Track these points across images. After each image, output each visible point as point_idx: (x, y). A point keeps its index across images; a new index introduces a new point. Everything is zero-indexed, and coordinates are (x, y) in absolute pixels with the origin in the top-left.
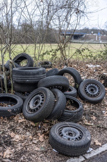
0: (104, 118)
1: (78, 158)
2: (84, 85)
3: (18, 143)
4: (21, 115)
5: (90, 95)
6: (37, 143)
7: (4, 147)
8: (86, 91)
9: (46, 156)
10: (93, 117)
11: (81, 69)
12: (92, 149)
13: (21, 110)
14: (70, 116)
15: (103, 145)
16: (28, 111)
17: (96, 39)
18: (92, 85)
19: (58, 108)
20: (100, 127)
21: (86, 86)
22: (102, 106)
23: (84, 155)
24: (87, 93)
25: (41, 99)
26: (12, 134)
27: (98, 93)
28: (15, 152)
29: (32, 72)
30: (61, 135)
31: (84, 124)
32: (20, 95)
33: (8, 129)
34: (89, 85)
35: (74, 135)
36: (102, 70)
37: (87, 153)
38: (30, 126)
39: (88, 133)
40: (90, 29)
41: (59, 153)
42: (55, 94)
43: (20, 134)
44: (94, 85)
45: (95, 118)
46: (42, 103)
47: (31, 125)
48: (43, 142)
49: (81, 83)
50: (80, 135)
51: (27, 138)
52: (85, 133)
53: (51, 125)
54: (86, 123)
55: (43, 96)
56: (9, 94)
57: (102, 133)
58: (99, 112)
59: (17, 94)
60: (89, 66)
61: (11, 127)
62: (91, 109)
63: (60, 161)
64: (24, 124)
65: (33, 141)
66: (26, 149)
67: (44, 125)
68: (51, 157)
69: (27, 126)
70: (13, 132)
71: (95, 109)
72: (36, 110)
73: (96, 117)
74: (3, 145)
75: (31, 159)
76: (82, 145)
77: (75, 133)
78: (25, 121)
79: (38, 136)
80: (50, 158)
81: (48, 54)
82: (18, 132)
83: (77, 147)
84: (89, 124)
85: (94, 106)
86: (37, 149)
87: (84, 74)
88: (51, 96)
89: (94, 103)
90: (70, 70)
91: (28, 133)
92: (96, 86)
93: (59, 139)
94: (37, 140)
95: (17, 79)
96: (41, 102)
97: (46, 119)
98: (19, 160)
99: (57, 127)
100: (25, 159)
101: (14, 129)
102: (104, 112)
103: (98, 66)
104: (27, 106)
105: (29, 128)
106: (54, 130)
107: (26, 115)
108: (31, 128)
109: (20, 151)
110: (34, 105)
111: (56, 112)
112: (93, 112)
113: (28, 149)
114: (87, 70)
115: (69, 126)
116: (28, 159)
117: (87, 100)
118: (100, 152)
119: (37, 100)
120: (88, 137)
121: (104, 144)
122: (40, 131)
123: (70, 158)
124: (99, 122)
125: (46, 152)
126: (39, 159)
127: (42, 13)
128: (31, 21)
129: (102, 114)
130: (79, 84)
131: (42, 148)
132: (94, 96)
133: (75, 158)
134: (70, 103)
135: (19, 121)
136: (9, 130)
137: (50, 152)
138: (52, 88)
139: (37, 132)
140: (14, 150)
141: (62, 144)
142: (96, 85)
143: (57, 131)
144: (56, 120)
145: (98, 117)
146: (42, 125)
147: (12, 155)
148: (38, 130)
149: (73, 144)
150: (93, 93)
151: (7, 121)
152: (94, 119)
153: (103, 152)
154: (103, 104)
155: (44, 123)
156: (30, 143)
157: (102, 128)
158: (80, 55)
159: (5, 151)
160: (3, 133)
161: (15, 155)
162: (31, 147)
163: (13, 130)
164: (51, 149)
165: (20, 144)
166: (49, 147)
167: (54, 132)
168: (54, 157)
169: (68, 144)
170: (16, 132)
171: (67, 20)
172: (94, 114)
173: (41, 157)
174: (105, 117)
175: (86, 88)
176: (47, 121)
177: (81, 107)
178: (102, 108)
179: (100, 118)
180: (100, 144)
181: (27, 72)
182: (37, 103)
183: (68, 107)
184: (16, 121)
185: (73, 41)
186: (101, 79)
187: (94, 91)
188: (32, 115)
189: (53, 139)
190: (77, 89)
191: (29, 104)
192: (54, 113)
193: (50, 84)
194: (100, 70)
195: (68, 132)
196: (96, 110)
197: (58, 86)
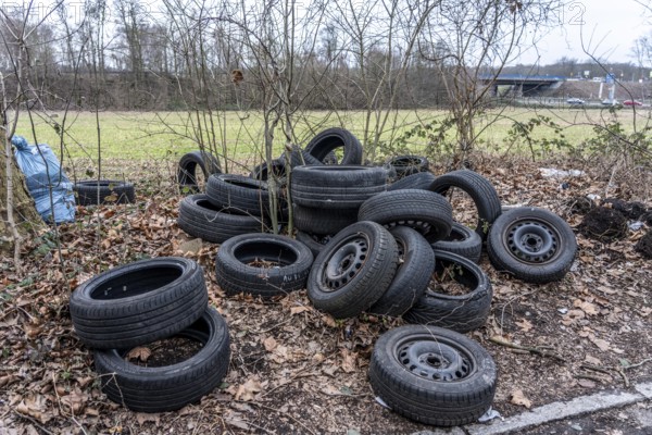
0: (562, 330)
1: (447, 432)
2: (506, 225)
3: (282, 368)
4: (301, 295)
5: (524, 257)
6: (335, 373)
7: (243, 374)
8: (511, 242)
9: (354, 414)
10: (522, 321)
11: (515, 182)
12: (496, 413)
13: (302, 282)
14: (444, 311)
15: (536, 406)
16: (320, 284)
17: (597, 96)
18: (532, 225)
19: (406, 284)
20: (539, 355)
21: (514, 229)
22: (563, 295)
23: (466, 427)
24: (514, 248)
25: (359, 253)
26: (269, 342)
27: (550, 252)
28: (269, 388)
29: (343, 177)
30: (403, 359)
31: (490, 340)
32: (309, 240)
33: (262, 326)
34: (525, 226)
35: (444, 365)
36: (589, 185)
37: (479, 423)
38: (321, 327)
39: (490, 365)
40: (578, 62)
41: (393, 411)
42: (401, 243)
43: (292, 344)
44: (540, 227)
45: (531, 326)
46: (358, 266)
47: (325, 325)
48: (351, 373)
49: (497, 216)
50: (463, 368)
51: (309, 358)
52: (479, 364)
53: (383, 330)
54: (495, 338)
55: (365, 246)
56: (281, 236)
57: (541, 372)
58: (545, 309)
59: (301, 237)
60: (546, 172)
61: (271, 322)
62: (521, 299)
63: (389, 432)
64: (307, 318)
65: (324, 367)
66: (301, 385)
67: (361, 329)
68: (367, 418)
69: (313, 324)
70: (271, 337)
71: (536, 300)
72: (341, 283)
73: (534, 322)
74: (242, 367)
75: (309, 415)
76: (460, 395)
77: (448, 359)
78: (309, 312)
79: (340, 355)
80: (364, 420)
81: (419, 135)
82: (287, 339)
83: (444, 398)
84: (505, 341)
85: (533, 291)
86: (330, 390)
87: (524, 196)
88: (385, 247)
89: (536, 281)
90: (466, 178)
91: (312, 345)
92: (546, 231)
93: (393, 370)
94: (335, 368)
95: (302, 196)
96: (356, 260)
97: (367, 311)
98: (275, 412)
99: (396, 336)
100: (292, 413)
101: (277, 329)
102: (563, 311)
103: (577, 173)
104: (320, 272)
105: (319, 330)
106: (385, 344)
107: (314, 296)
108: (324, 330)
109: (281, 389)
110: (340, 270)
111: (398, 293)
112: (527, 308)
113: (306, 387)
114: (535, 183)
115: (432, 339)
116: (299, 412)
117: (513, 270)
118: (521, 424)
119: (347, 258)
120: (484, 376)
121: (541, 405)
122: (349, 344)
123: (421, 429)
124: (542, 339)
125: (355, 402)
126: (332, 417)
127: (391, 11)
128: (361, 33)
129: (557, 315)
130: (492, 222)
131: (344, 388)
132: (537, 260)
133: (437, 430)
134: (452, 275)
135: (294, 310)
136: (262, 331)
137: (367, 404)
138: (397, 224)
139: (340, 345)
140: (266, 382)
141: (400, 384)
142: (546, 225)
143: (395, 348)
144: (399, 318)
145: (540, 325)
146: (355, 326)
147: (258, 397)
148: (341, 341)
149: (434, 388)
150: (535, 250)
151: (260, 306)
152: (526, 330)
153: (533, 427)
154: (564, 288)
155: (361, 321)
156: (314, 372)
157: (547, 356)
158: (525, 138)
159: (244, 382)
160: (246, 337)
161: (268, 396)
162: (314, 384)
163: (275, 333)
164: (370, 397)
165: (286, 370)
166: (366, 389)
167: (385, 350)
168: (376, 420)
169: (417, 385)
170: (282, 337)
171: (481, 32)
172: (528, 314)
173: (337, 413)
174: (563, 328)
175: (511, 235)
176: (371, 317)
177: (481, 286)
178: (562, 298)
179: (548, 329)
180: (528, 403)
181: (328, 176)
182: (346, 265)
183: (445, 286)
184: (284, 310)
185: (520, 101)
186: (574, 212)
187: (539, 244)
188: (329, 296)
189: (377, 367)
190: (485, 236)
191: (326, 266)
192: (393, 296)
193: (388, 212)
194: (580, 184)
195: (427, 354)
196: (538, 305)
197: (416, 220)
